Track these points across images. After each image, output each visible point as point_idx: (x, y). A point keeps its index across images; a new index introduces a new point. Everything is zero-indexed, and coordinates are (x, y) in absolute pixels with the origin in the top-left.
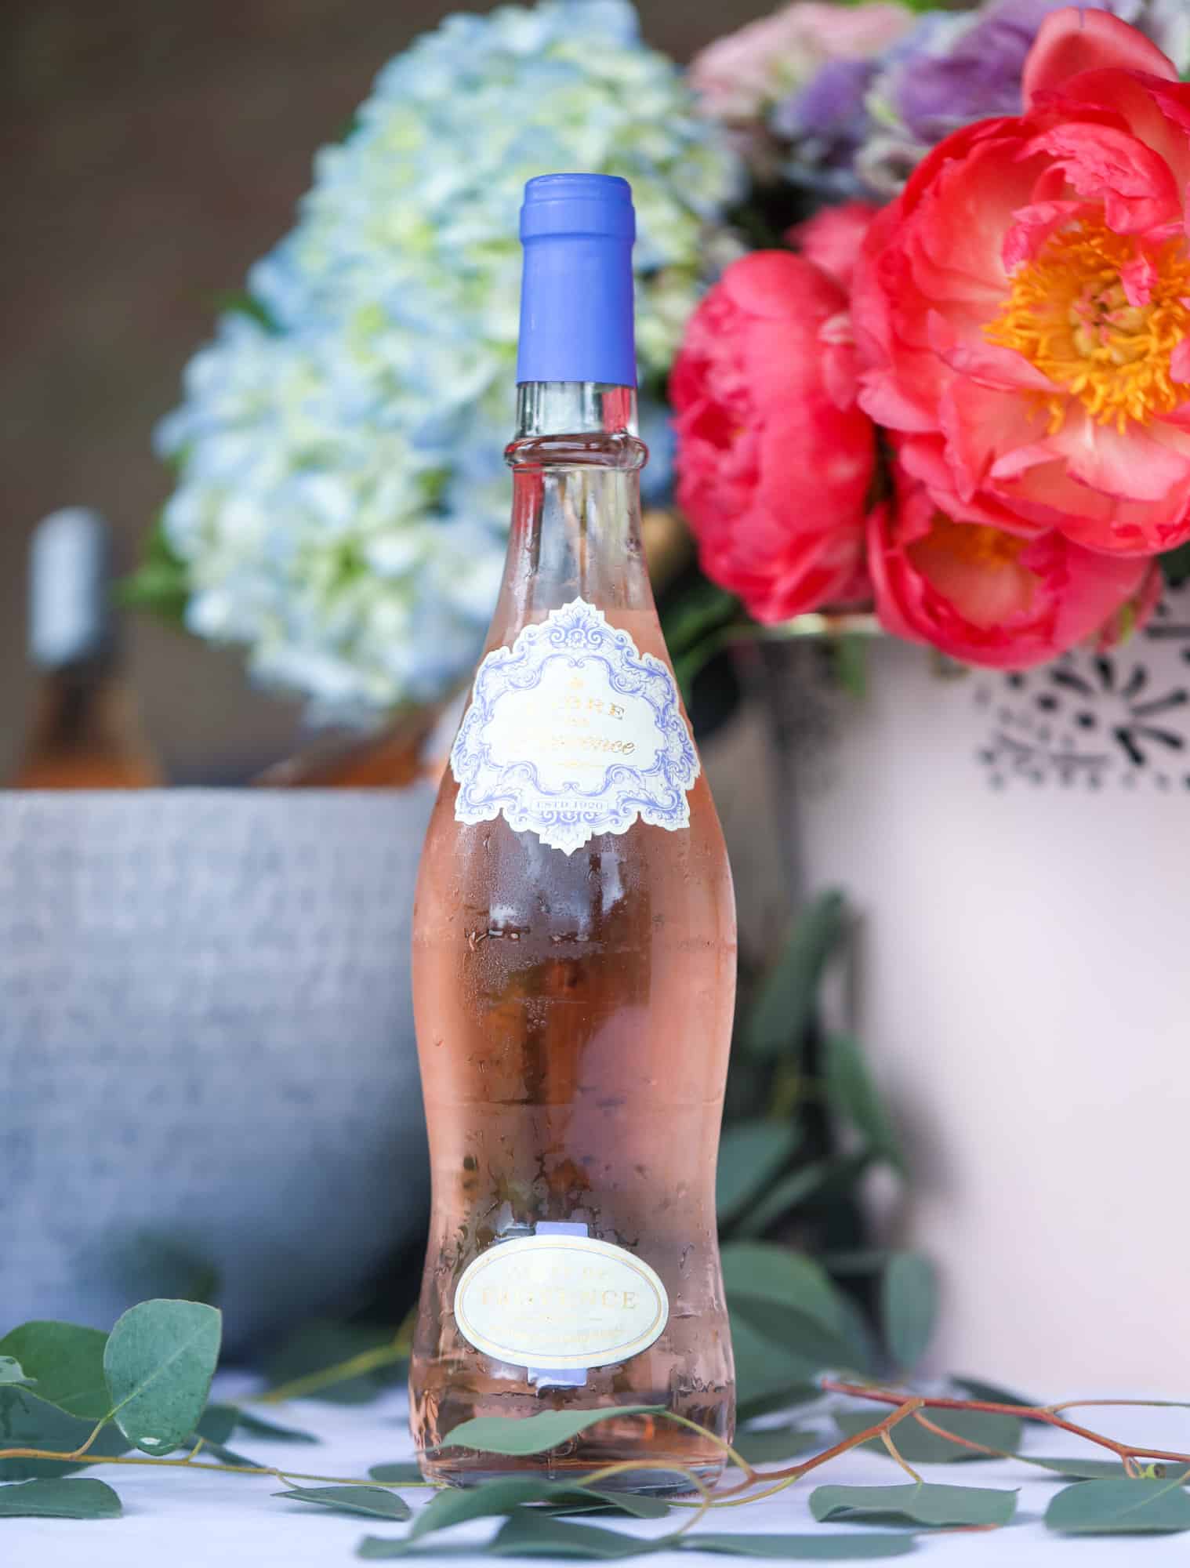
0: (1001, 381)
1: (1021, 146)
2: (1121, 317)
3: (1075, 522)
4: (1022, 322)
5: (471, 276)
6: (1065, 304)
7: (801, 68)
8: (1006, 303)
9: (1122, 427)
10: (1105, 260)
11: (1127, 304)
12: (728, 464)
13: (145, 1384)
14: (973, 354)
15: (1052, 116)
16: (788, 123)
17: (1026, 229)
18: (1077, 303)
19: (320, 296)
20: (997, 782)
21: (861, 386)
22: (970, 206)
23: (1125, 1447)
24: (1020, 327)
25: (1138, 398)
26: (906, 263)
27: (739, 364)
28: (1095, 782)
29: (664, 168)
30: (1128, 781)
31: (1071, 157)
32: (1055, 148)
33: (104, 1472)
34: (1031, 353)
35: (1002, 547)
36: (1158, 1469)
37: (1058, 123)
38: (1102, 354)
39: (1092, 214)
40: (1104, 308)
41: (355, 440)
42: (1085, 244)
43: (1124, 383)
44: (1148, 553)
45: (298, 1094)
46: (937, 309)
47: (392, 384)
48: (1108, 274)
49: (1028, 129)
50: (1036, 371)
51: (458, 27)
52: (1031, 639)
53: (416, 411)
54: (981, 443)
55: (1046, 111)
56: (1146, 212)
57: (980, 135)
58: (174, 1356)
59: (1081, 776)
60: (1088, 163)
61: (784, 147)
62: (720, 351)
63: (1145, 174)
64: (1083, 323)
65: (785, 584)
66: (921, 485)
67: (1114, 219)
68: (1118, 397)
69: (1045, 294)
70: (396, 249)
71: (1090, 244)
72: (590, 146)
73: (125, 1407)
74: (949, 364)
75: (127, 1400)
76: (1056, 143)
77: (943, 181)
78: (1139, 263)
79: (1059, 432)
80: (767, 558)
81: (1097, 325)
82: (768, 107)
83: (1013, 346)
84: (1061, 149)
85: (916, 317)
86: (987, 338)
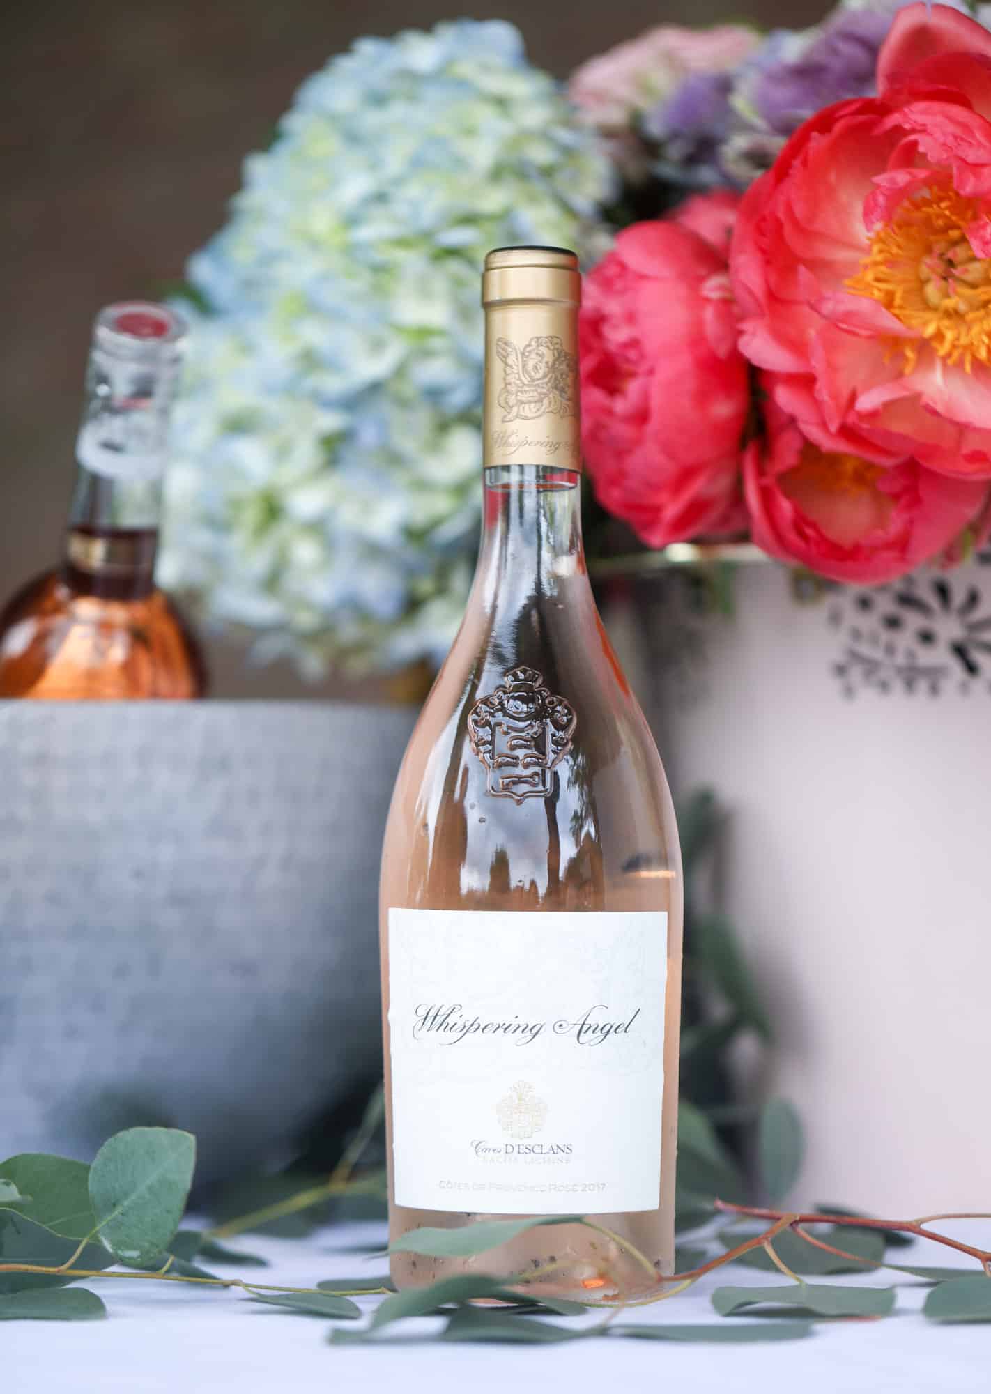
0: (863, 328)
1: (878, 122)
2: (966, 271)
3: (932, 450)
4: (880, 276)
5: (380, 269)
6: (917, 261)
7: (664, 82)
8: (866, 260)
9: (968, 368)
10: (952, 221)
11: (974, 259)
12: (621, 406)
13: (126, 1203)
14: (838, 303)
15: (905, 96)
16: (656, 128)
17: (885, 192)
18: (928, 260)
19: (249, 285)
20: (849, 692)
21: (740, 333)
22: (832, 177)
23: (985, 1253)
24: (878, 280)
25: (983, 342)
26: (779, 225)
27: (631, 318)
28: (934, 690)
29: (547, 173)
30: (964, 689)
31: (923, 130)
32: (909, 123)
34: (888, 301)
35: (859, 478)
37: (908, 103)
38: (950, 303)
39: (942, 181)
40: (951, 263)
41: (274, 407)
42: (935, 207)
43: (969, 329)
45: (246, 969)
46: (806, 266)
47: (311, 360)
48: (954, 234)
49: (881, 109)
50: (895, 320)
51: (367, 48)
52: (889, 555)
54: (845, 384)
55: (898, 92)
56: (988, 177)
57: (842, 113)
58: (152, 1178)
59: (922, 685)
60: (938, 134)
61: (650, 148)
62: (613, 307)
63: (987, 144)
64: (933, 276)
65: (672, 510)
66: (793, 420)
67: (962, 184)
68: (964, 340)
69: (900, 252)
70: (315, 245)
71: (939, 207)
72: (483, 154)
73: (108, 1224)
74: (817, 311)
75: (109, 1218)
76: (909, 119)
77: (811, 152)
78: (982, 223)
79: (912, 373)
80: (655, 487)
81: (946, 278)
82: (637, 116)
83: (873, 296)
84: (914, 123)
85: (787, 274)
86: (850, 291)
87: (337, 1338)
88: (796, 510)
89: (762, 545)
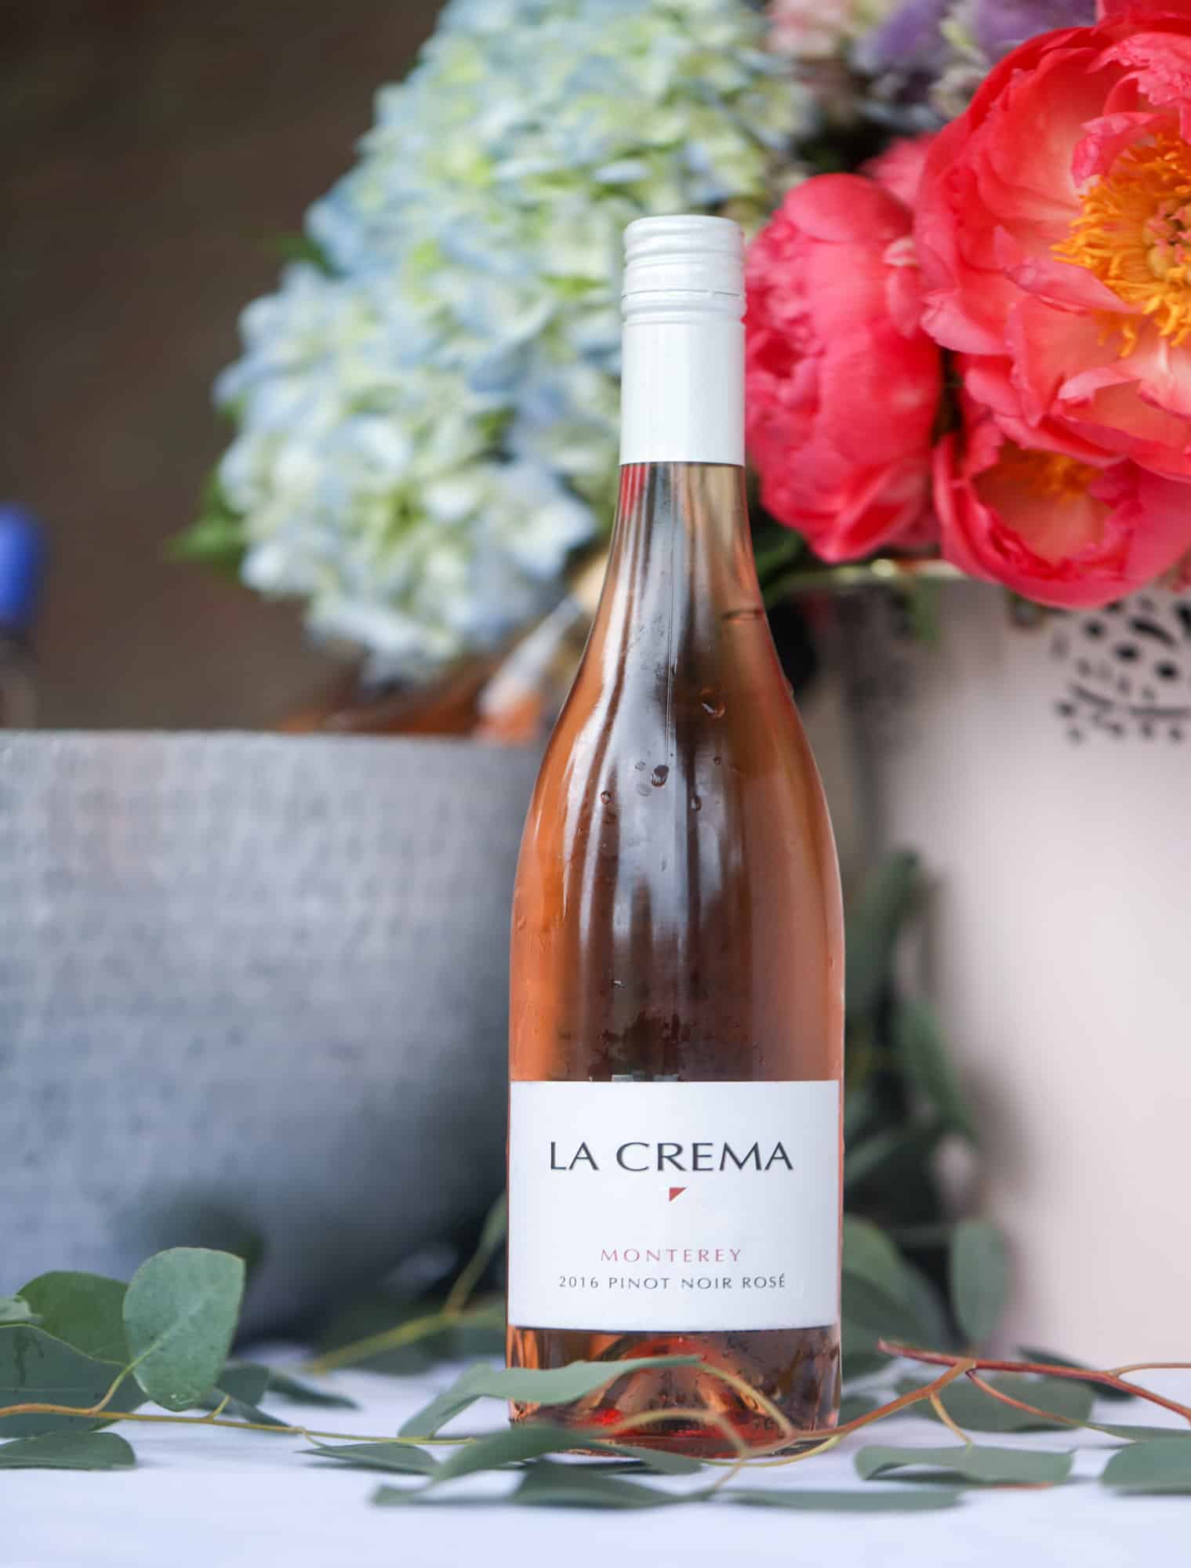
0: (1074, 303)
1: (1094, 56)
3: (1151, 449)
4: (1094, 240)
5: (529, 209)
6: (1140, 222)
7: (879, 4)
8: (1077, 221)
10: (1180, 175)
12: (789, 393)
13: (166, 1336)
14: (1040, 271)
15: (1126, 25)
16: (865, 59)
17: (1096, 141)
18: (1151, 222)
19: (376, 233)
20: (1076, 735)
21: (925, 307)
22: (1041, 122)
24: (1091, 245)
26: (974, 178)
27: (800, 288)
28: (1177, 735)
29: (729, 99)
31: (1146, 67)
32: (1128, 59)
33: (122, 1429)
34: (1102, 271)
35: (1072, 481)
37: (1133, 33)
38: (1176, 273)
39: (1168, 127)
40: (1179, 226)
41: (413, 383)
42: (1158, 159)
45: (345, 1051)
46: (1005, 227)
47: (449, 324)
48: (1184, 190)
49: (1103, 40)
50: (1110, 292)
52: (1103, 573)
53: (474, 352)
54: (1049, 367)
55: (1120, 21)
57: (1051, 45)
58: (195, 1308)
59: (1162, 727)
60: (1163, 71)
61: (861, 83)
62: (781, 276)
64: (1159, 241)
65: (846, 512)
66: (988, 414)
69: (1118, 212)
70: (453, 184)
71: (1163, 159)
72: (655, 76)
73: (144, 1361)
74: (1016, 282)
75: (146, 1353)
76: (1130, 53)
77: (1013, 94)
79: (1131, 356)
80: (827, 490)
81: (1172, 244)
82: (846, 44)
83: (1086, 266)
84: (1134, 59)
85: (984, 237)
86: (1058, 258)
87: (385, 1497)
88: (993, 518)
89: (956, 560)
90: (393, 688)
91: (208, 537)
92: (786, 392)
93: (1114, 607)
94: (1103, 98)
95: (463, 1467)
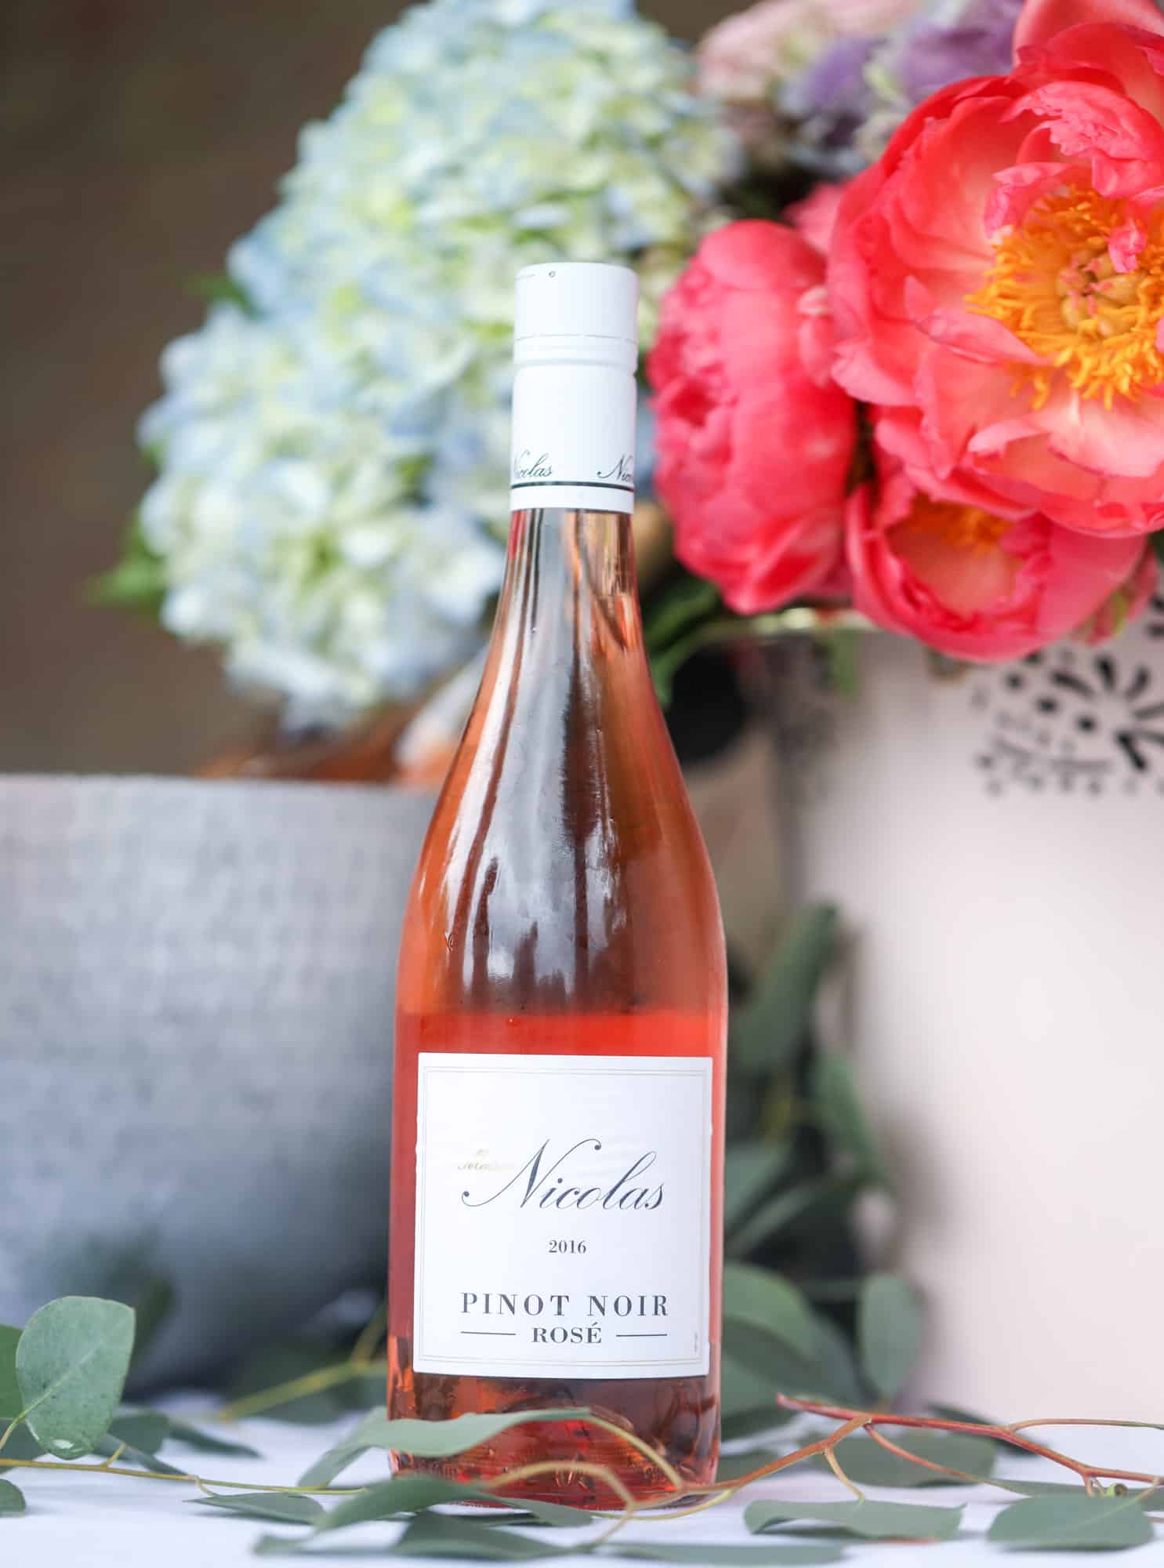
0: (982, 353)
1: (1007, 105)
2: (1110, 286)
3: (1061, 502)
4: (1005, 291)
5: (450, 254)
6: (1054, 273)
8: (990, 271)
9: (1108, 402)
10: (1093, 226)
11: (1115, 274)
13: (58, 1384)
14: (951, 322)
15: (1040, 75)
16: (793, 103)
17: (1007, 191)
18: (1066, 273)
19: (296, 275)
20: (995, 788)
21: (836, 357)
22: (955, 170)
23: (1086, 1466)
24: (1004, 296)
25: (1125, 372)
26: (886, 228)
27: (714, 337)
28: (1095, 788)
29: (654, 143)
30: (1130, 788)
31: (1057, 116)
32: (1041, 108)
33: (19, 1477)
34: (1014, 322)
35: (986, 533)
36: (1120, 1490)
37: (1047, 82)
38: (1088, 325)
39: (1080, 177)
40: (1093, 277)
41: (332, 426)
42: (1070, 209)
43: (1112, 356)
44: (1132, 533)
45: (257, 1099)
46: (916, 277)
47: (369, 368)
48: (1096, 242)
49: (1014, 90)
50: (1020, 344)
53: (393, 396)
54: (960, 417)
55: (1034, 69)
56: (1135, 174)
57: (965, 94)
58: (87, 1356)
59: (1082, 781)
60: (1075, 121)
61: (790, 126)
62: (695, 324)
63: (1135, 135)
64: (1070, 293)
65: (759, 562)
66: (898, 465)
67: (1102, 182)
68: (1104, 370)
69: (1031, 263)
70: (373, 226)
71: (1075, 210)
72: (578, 118)
73: (36, 1408)
74: (925, 333)
75: (38, 1401)
76: (1043, 103)
77: (925, 142)
78: (1127, 229)
79: (1043, 407)
80: (740, 540)
81: (1085, 295)
82: (775, 86)
83: (995, 316)
84: (1048, 109)
85: (896, 286)
86: (971, 308)
88: (905, 569)
89: (867, 611)
90: (314, 735)
91: (130, 579)
92: (700, 441)
93: (1034, 658)
94: (1016, 147)
95: (346, 1518)
